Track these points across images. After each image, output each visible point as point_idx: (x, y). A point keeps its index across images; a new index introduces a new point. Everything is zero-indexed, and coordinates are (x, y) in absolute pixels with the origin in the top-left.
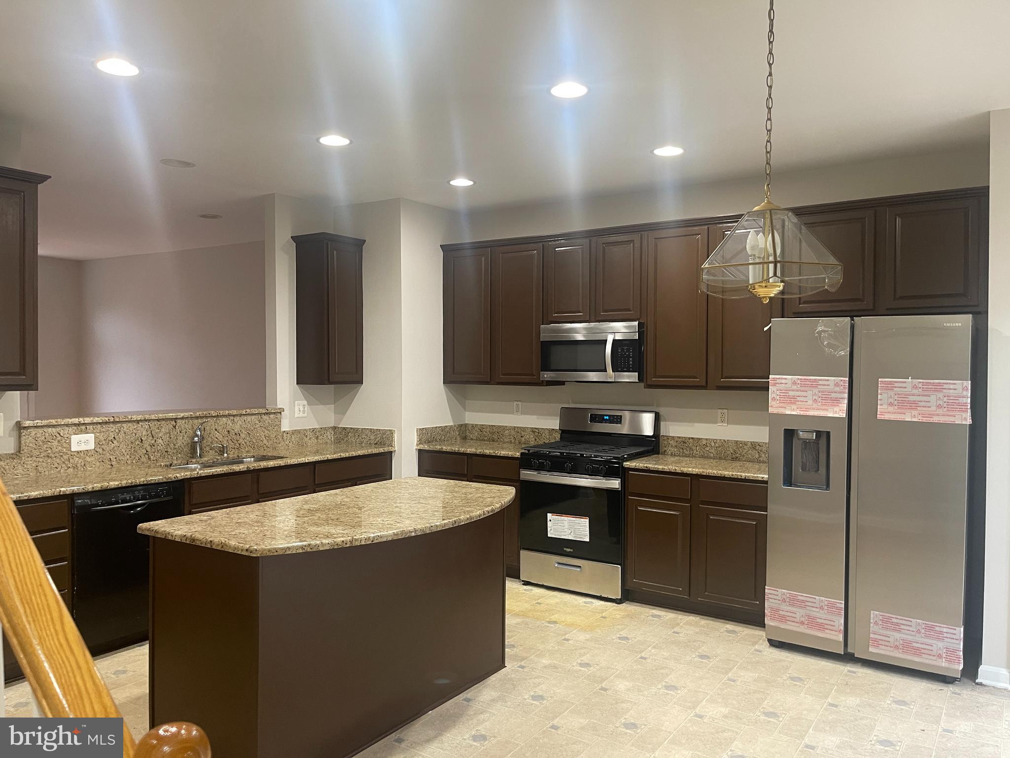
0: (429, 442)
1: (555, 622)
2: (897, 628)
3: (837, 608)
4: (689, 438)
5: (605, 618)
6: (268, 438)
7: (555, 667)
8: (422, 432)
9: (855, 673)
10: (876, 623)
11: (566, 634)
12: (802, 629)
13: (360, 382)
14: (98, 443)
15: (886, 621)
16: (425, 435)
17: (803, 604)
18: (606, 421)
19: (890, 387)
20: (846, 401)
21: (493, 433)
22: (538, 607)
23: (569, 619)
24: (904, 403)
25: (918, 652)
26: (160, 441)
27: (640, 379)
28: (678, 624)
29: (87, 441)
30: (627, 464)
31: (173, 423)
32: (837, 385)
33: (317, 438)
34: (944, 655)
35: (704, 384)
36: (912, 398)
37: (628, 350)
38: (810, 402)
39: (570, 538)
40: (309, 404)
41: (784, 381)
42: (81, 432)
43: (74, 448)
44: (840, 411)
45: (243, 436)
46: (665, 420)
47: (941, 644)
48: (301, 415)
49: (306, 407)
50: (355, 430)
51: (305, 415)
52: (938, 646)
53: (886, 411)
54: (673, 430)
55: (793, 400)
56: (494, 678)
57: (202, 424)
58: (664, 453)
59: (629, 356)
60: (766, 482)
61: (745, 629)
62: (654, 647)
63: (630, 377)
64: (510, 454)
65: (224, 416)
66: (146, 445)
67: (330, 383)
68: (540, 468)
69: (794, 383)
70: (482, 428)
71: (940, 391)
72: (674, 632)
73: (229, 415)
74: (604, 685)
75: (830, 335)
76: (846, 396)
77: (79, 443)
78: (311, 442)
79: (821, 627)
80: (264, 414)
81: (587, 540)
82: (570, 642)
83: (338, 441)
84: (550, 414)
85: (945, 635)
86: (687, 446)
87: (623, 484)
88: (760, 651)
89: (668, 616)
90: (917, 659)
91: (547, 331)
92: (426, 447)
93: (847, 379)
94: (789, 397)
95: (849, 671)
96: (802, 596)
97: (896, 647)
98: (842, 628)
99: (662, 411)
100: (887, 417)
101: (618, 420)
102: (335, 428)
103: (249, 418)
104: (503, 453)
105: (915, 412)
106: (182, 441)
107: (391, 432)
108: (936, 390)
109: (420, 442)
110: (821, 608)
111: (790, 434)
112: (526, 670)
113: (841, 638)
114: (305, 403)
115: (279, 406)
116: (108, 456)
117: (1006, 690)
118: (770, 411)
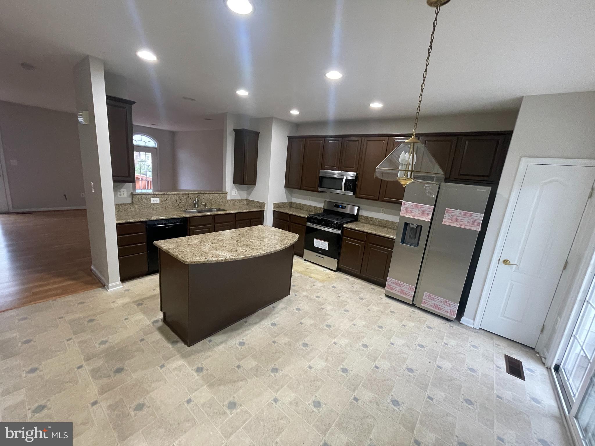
0: (277, 208)
1: (311, 277)
2: (433, 299)
3: (412, 289)
4: (369, 217)
5: (329, 277)
6: (222, 202)
7: (307, 297)
8: (275, 204)
9: (414, 311)
10: (426, 296)
11: (314, 283)
12: (398, 293)
13: (255, 184)
14: (161, 201)
15: (429, 296)
16: (276, 205)
17: (400, 285)
18: (340, 207)
19: (450, 212)
20: (431, 215)
21: (300, 206)
22: (307, 270)
23: (316, 276)
24: (455, 219)
25: (439, 309)
26: (183, 201)
27: (354, 194)
28: (354, 283)
29: (157, 200)
30: (344, 225)
31: (188, 195)
32: (429, 208)
33: (240, 202)
34: (449, 312)
35: (377, 199)
36: (458, 218)
37: (351, 183)
38: (417, 213)
39: (321, 248)
40: (237, 191)
41: (408, 204)
42: (155, 197)
43: (152, 202)
44: (428, 219)
45: (213, 201)
46: (361, 209)
47: (449, 308)
48: (234, 194)
50: (253, 201)
51: (236, 194)
52: (448, 308)
53: (446, 221)
54: (364, 213)
55: (410, 212)
56: (285, 299)
57: (198, 196)
58: (359, 221)
59: (351, 186)
60: (394, 239)
61: (378, 288)
62: (344, 292)
63: (351, 194)
64: (304, 216)
65: (206, 194)
66: (178, 202)
67: (244, 184)
68: (313, 223)
69: (412, 205)
70: (297, 204)
71: (471, 216)
72: (352, 287)
73: (208, 193)
74: (323, 307)
75: (430, 188)
76: (432, 213)
77: (154, 201)
78: (238, 204)
79: (405, 294)
80: (221, 193)
81: (327, 249)
82: (315, 287)
83: (247, 204)
84: (321, 202)
85: (451, 305)
86: (369, 221)
87: (342, 233)
88: (382, 298)
89: (351, 279)
90: (438, 311)
91: (322, 173)
92: (276, 210)
93: (433, 207)
94: (409, 210)
95: (412, 311)
96: (400, 282)
97: (432, 306)
98: (413, 296)
99: (361, 206)
100: (446, 223)
101: (344, 207)
102: (246, 200)
103: (215, 195)
104: (302, 215)
105: (458, 223)
106: (190, 202)
107: (264, 203)
108: (469, 216)
109: (274, 208)
110: (407, 288)
111: (406, 224)
112: (297, 297)
113: (412, 299)
115: (227, 191)
116: (164, 206)
117: (471, 327)
118: (401, 215)
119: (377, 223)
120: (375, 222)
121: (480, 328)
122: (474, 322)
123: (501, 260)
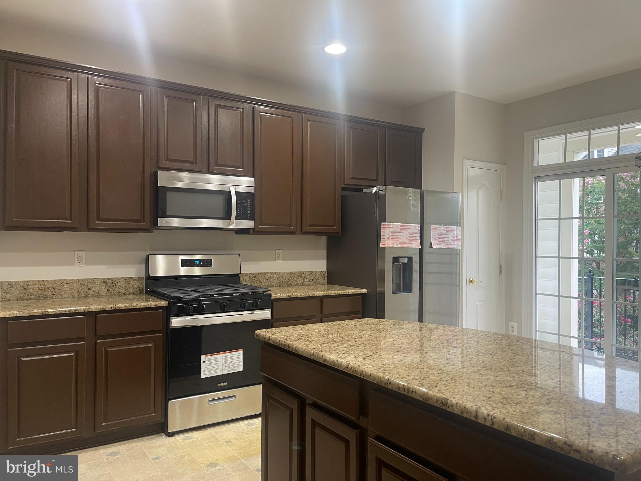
18: (197, 265)
19: (435, 230)
20: (419, 238)
24: (440, 239)
30: (273, 296)
32: (415, 229)
36: (443, 236)
37: (246, 201)
38: (405, 239)
39: (225, 372)
41: (393, 226)
44: (417, 245)
53: (435, 243)
55: (398, 238)
59: (247, 207)
69: (398, 228)
70: (26, 285)
75: (413, 198)
76: (419, 235)
81: (241, 369)
86: (257, 280)
93: (420, 225)
94: (395, 237)
100: (436, 247)
101: (210, 263)
105: (444, 244)
108: (451, 232)
118: (386, 245)
119: (275, 281)
120: (271, 280)
123: (468, 281)
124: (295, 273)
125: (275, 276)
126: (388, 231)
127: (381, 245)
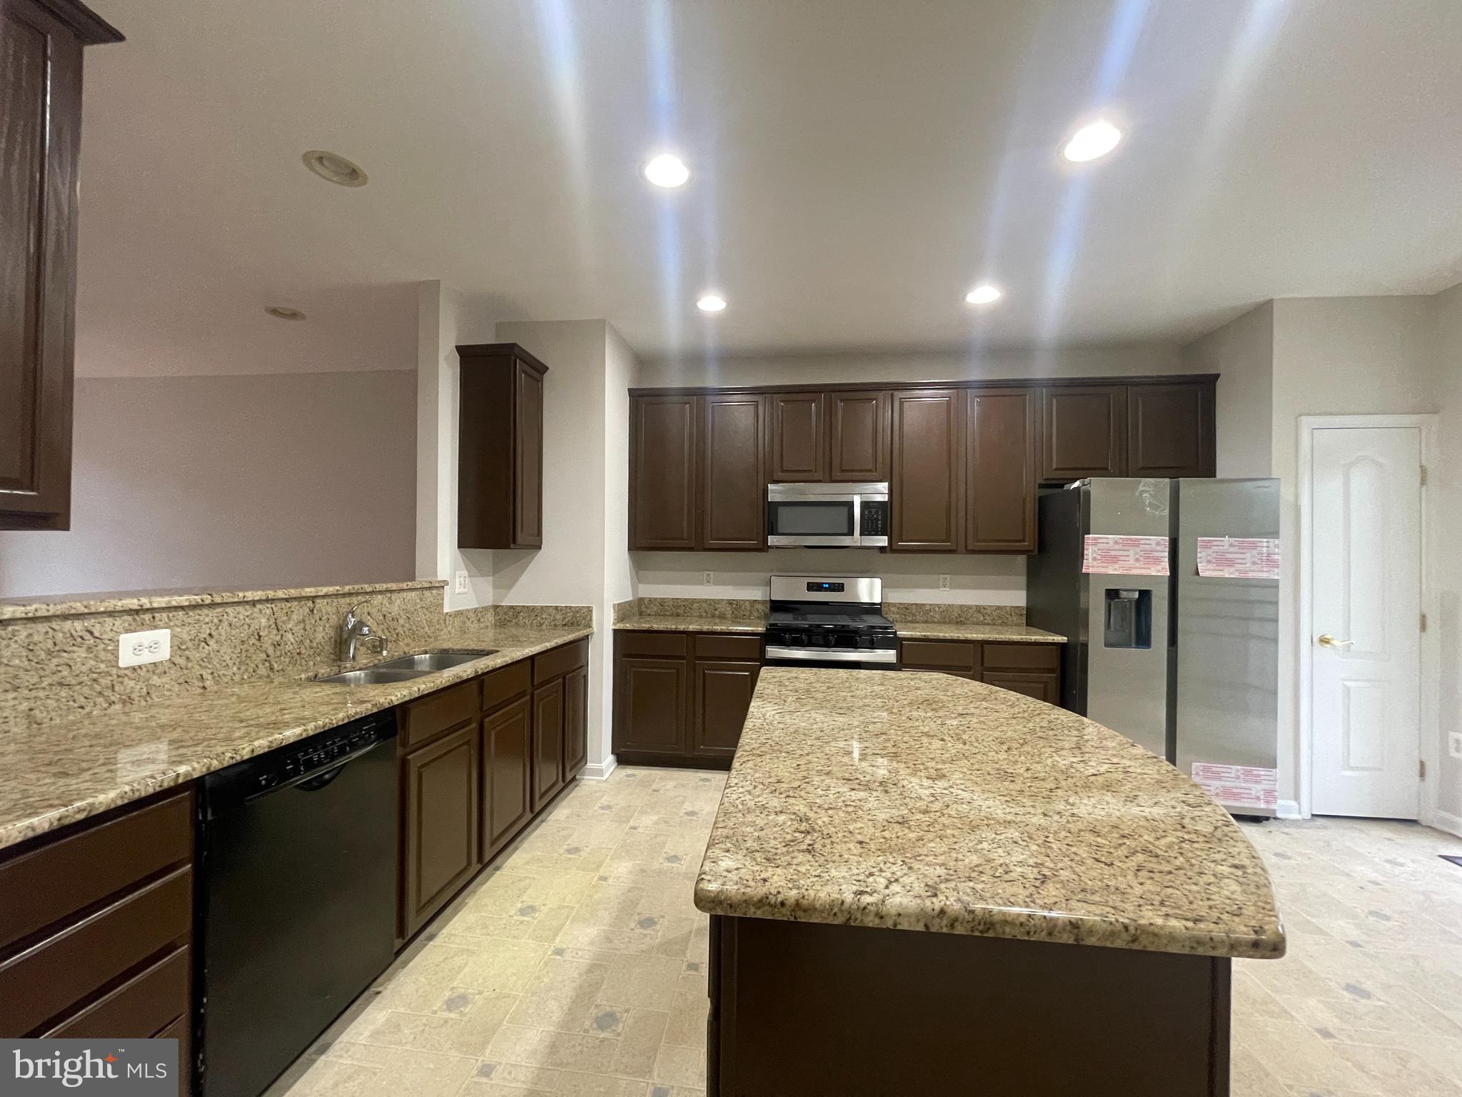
0: (624, 620)
2: (1217, 777)
4: (912, 604)
6: (430, 623)
8: (617, 608)
10: (1197, 774)
13: (540, 548)
14: (178, 646)
15: (1207, 771)
18: (826, 590)
19: (1207, 546)
20: (1168, 560)
24: (1223, 561)
25: (1238, 796)
26: (290, 636)
27: (891, 543)
29: (153, 647)
30: (900, 633)
31: (310, 604)
32: (1158, 544)
34: (1262, 797)
35: (955, 548)
36: (1229, 556)
37: (877, 513)
38: (1132, 562)
40: (470, 576)
41: (1102, 541)
42: (142, 626)
43: (127, 659)
44: (1163, 570)
48: (462, 590)
49: (467, 579)
50: (531, 609)
51: (466, 590)
52: (1258, 789)
53: (1206, 569)
54: (894, 596)
55: (1114, 560)
59: (876, 520)
64: (751, 629)
66: (267, 645)
69: (1116, 543)
70: (662, 602)
71: (1255, 548)
73: (387, 591)
75: (1151, 495)
76: (1166, 555)
77: (138, 649)
78: (473, 627)
80: (427, 589)
85: (1263, 778)
86: (911, 614)
87: (898, 656)
90: (1237, 804)
91: (778, 491)
93: (1169, 538)
94: (1110, 557)
100: (1207, 574)
101: (839, 588)
102: (496, 607)
103: (409, 595)
105: (1232, 569)
107: (590, 610)
108: (1251, 548)
109: (616, 619)
111: (1111, 594)
114: (465, 573)
115: (440, 578)
116: (197, 671)
117: (1298, 820)
118: (1090, 571)
119: (937, 616)
120: (931, 614)
121: (1313, 815)
122: (1299, 804)
123: (1316, 639)
124: (970, 607)
125: (937, 609)
126: (1095, 548)
127: (1084, 571)
